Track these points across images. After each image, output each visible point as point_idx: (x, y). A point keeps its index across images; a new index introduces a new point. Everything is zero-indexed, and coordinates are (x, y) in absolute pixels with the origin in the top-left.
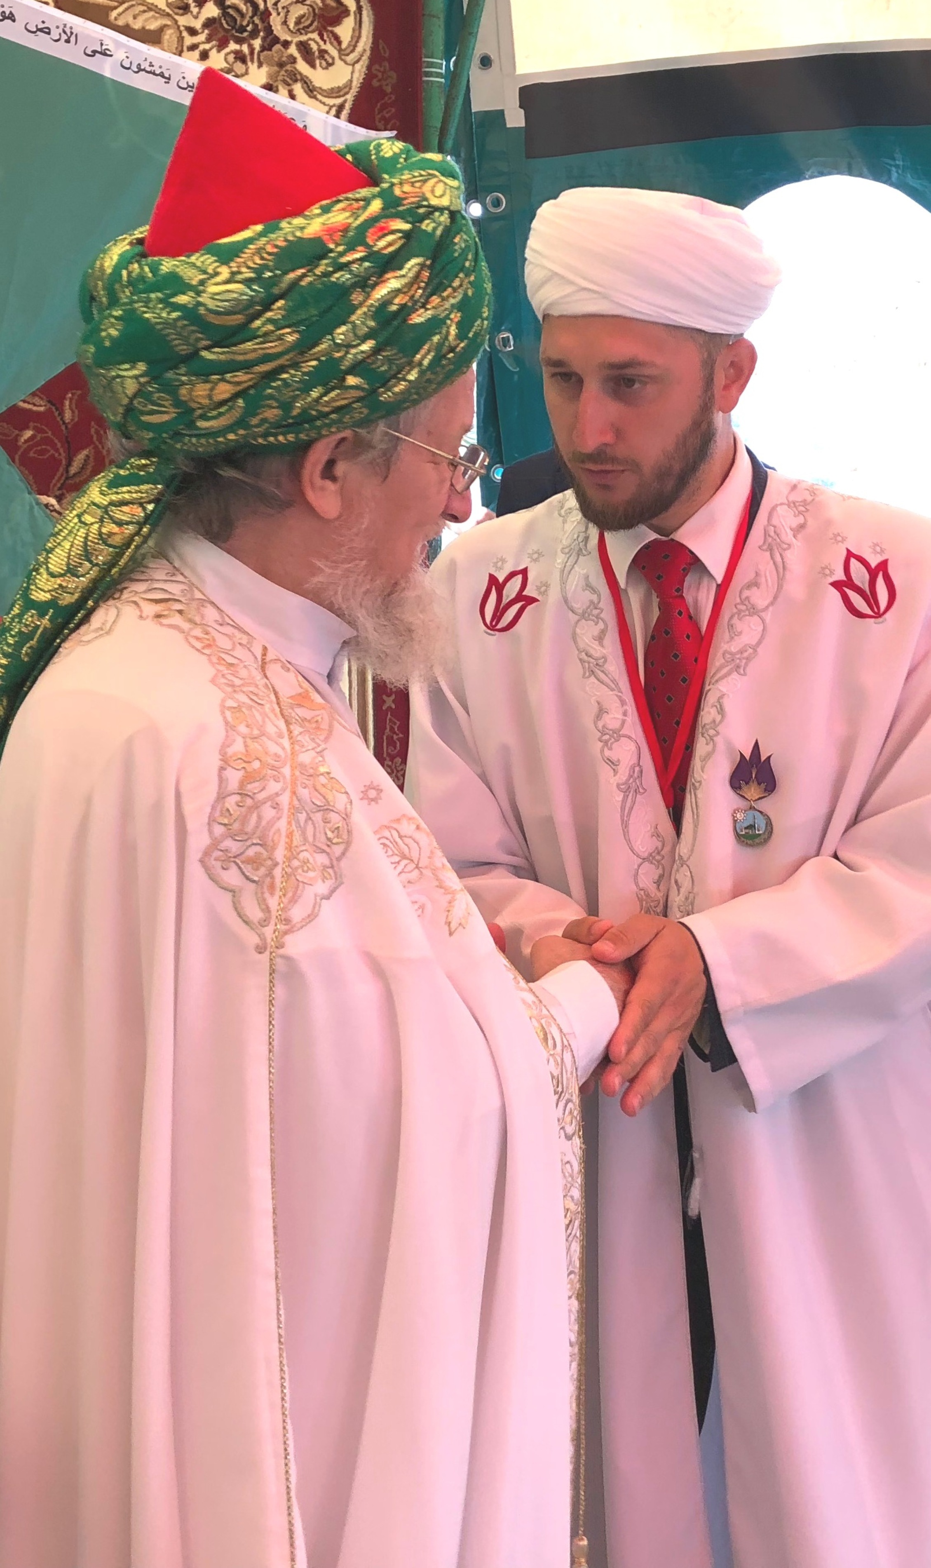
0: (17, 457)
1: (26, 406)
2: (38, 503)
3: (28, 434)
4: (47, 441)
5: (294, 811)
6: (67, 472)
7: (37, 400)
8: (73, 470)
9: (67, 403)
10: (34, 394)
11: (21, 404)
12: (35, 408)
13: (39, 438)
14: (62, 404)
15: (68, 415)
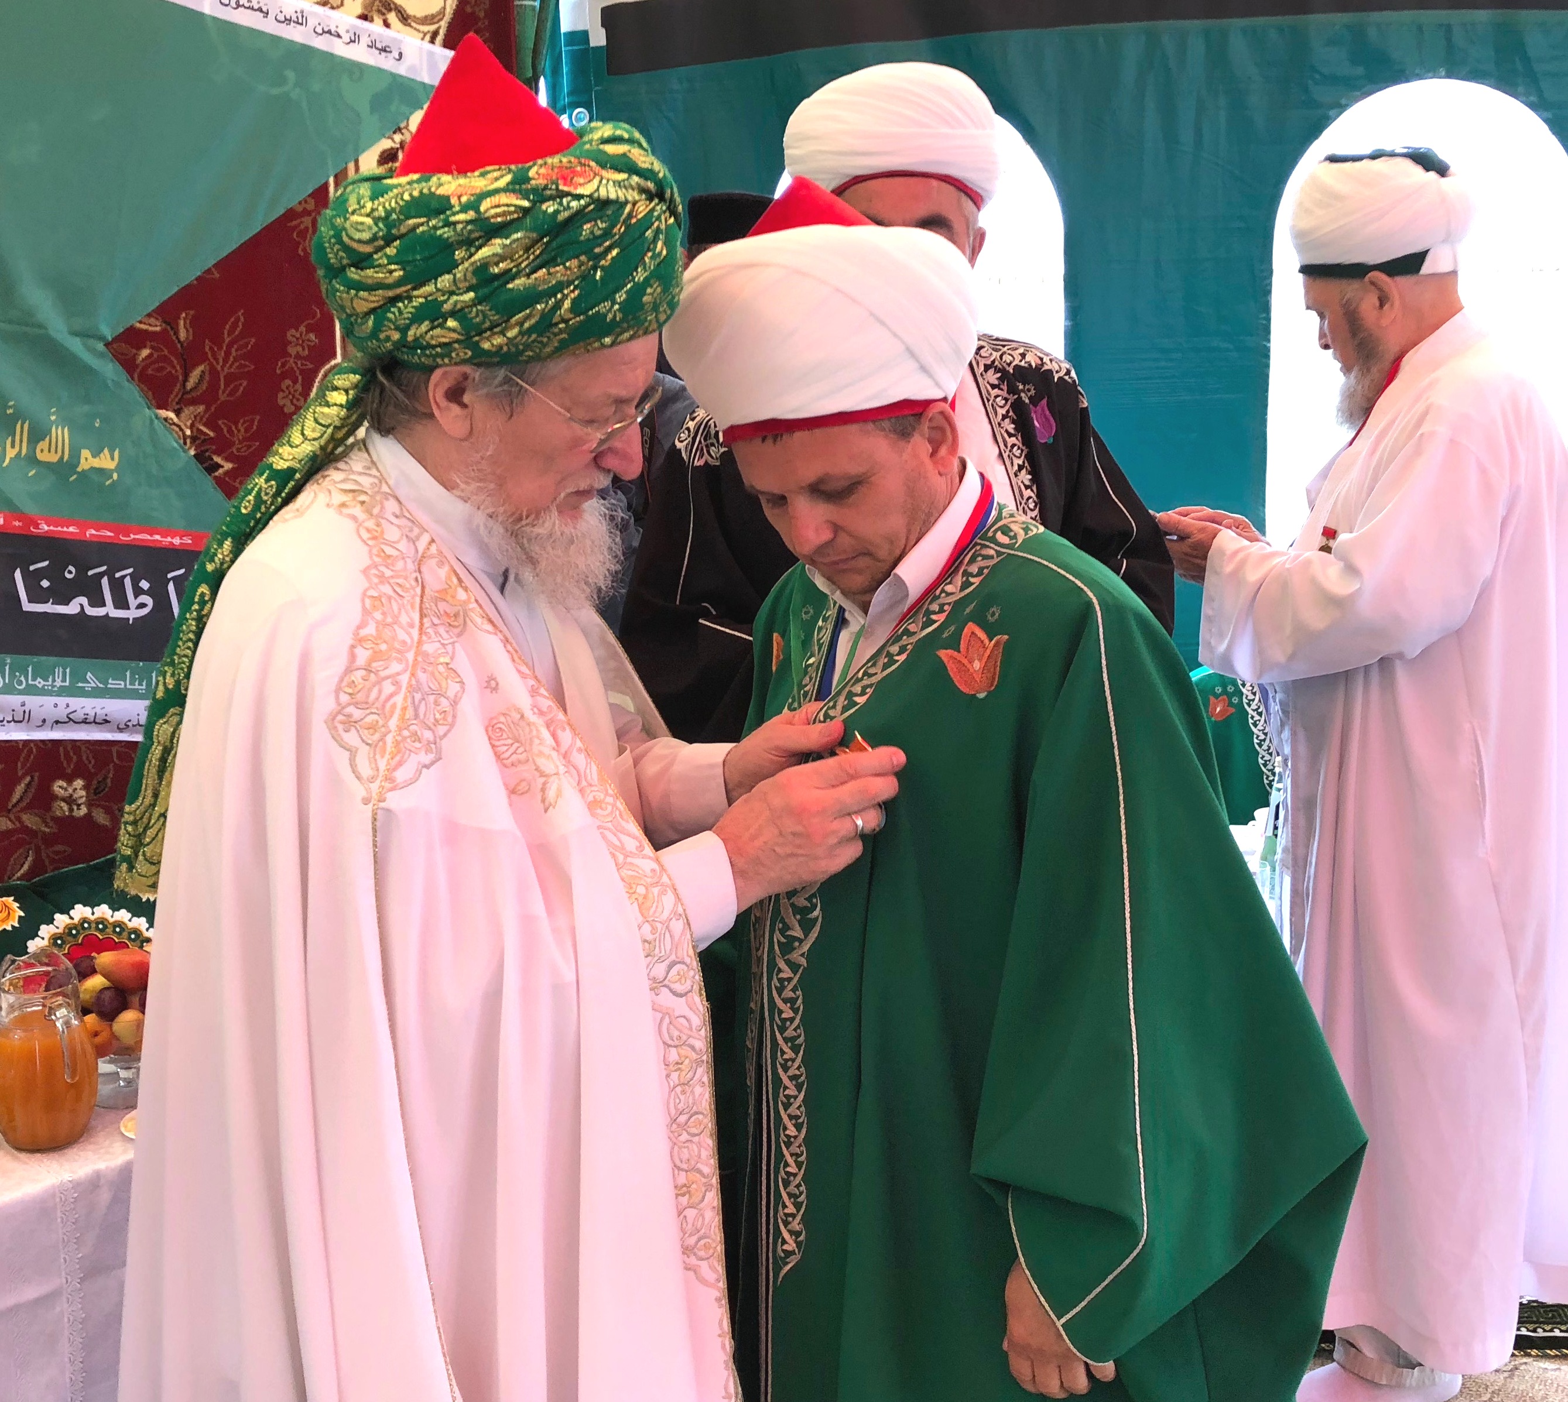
0: (136, 376)
1: (143, 327)
2: (157, 417)
3: (145, 352)
4: (165, 359)
5: (412, 689)
6: (184, 386)
7: (152, 321)
8: (190, 385)
9: (182, 322)
10: (149, 315)
11: (138, 325)
12: (151, 329)
13: (155, 356)
14: (177, 325)
15: (182, 334)
